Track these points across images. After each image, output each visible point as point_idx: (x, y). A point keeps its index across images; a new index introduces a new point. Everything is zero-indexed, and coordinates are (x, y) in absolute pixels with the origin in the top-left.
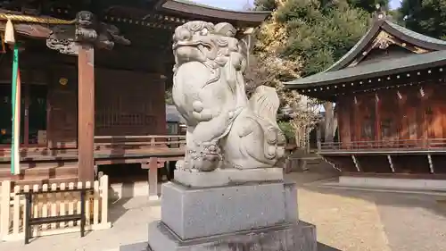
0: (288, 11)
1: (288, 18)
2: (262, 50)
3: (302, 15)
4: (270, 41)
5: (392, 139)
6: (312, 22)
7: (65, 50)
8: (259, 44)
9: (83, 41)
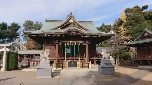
0: (126, 24)
1: (126, 25)
2: (120, 33)
3: (130, 24)
4: (122, 31)
5: (150, 57)
6: (133, 26)
7: (84, 45)
8: (119, 31)
9: (87, 44)
